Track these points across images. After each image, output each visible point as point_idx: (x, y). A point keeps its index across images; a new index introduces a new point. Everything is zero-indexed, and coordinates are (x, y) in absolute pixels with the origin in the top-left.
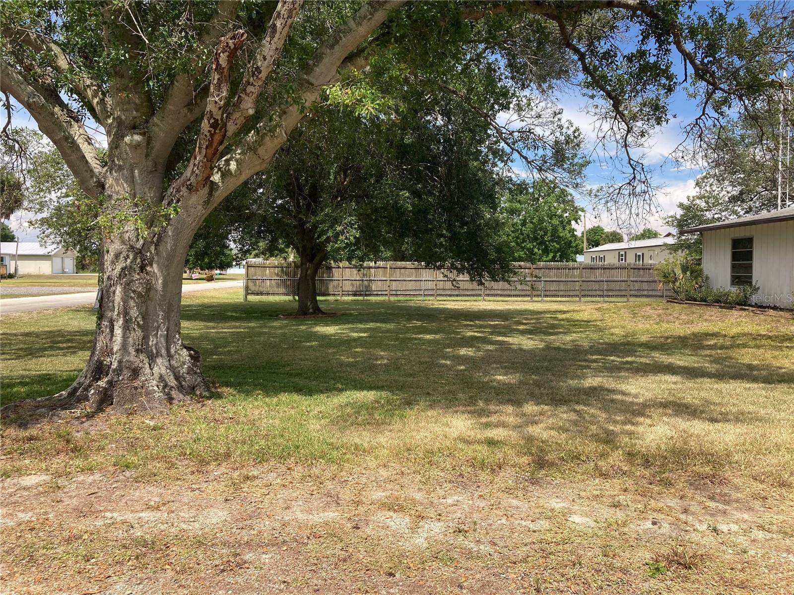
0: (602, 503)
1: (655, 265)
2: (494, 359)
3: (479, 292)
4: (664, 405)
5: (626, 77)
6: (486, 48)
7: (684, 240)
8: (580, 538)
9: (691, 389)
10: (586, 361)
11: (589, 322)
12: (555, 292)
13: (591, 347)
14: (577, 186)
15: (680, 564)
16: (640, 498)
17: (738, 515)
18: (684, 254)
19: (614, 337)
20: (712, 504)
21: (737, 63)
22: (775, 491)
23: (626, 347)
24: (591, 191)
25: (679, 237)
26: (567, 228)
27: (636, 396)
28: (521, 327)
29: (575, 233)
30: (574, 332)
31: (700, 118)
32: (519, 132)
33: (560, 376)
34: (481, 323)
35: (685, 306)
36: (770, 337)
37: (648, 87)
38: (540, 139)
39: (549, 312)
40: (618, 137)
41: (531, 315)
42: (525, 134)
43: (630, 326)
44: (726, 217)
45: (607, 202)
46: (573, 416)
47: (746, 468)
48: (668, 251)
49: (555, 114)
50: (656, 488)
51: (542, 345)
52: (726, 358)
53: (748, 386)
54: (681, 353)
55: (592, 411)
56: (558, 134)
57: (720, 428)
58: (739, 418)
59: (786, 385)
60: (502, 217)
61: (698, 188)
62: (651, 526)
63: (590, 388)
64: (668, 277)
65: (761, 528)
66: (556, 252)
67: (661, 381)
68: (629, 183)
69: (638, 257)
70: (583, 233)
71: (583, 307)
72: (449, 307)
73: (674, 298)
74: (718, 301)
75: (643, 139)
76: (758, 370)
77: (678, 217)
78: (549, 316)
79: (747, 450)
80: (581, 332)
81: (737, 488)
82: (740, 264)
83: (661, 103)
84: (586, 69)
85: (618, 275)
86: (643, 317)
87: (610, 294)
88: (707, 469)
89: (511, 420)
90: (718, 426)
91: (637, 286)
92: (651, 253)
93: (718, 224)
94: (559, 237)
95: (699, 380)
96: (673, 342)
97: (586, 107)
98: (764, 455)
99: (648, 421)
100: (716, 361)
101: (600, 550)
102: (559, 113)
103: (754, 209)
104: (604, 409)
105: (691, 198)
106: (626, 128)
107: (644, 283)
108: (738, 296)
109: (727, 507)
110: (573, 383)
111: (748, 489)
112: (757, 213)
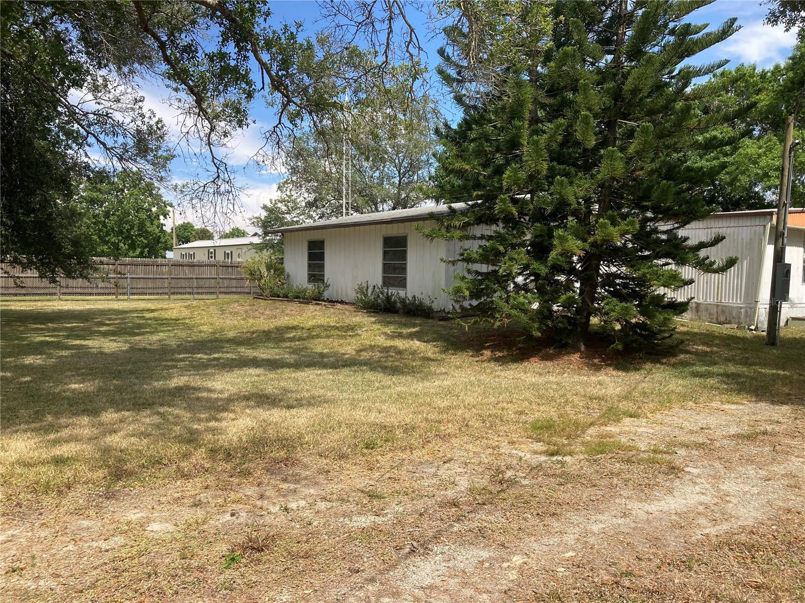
0: (182, 505)
1: (242, 263)
2: (68, 366)
3: (54, 291)
4: (247, 398)
5: (208, 75)
6: (54, 14)
7: (269, 240)
8: (158, 546)
9: (272, 380)
10: (173, 360)
11: (177, 320)
12: (143, 290)
13: (179, 346)
14: (162, 179)
15: (253, 548)
16: (220, 492)
17: (306, 491)
18: (269, 253)
19: (202, 334)
20: (285, 486)
21: (307, 81)
22: (336, 464)
23: (213, 343)
24: (176, 186)
25: (264, 238)
26: (155, 222)
27: (221, 392)
28: (103, 329)
29: (164, 228)
30: (162, 331)
31: (277, 126)
32: (95, 114)
33: (144, 379)
34: (55, 326)
35: (270, 302)
36: (337, 328)
37: (229, 89)
38: (120, 125)
39: (136, 311)
40: (202, 135)
41: (116, 315)
42: (103, 118)
43: (218, 322)
44: (303, 221)
45: (192, 199)
46: (156, 419)
47: (314, 447)
48: (255, 250)
49: (136, 101)
50: (235, 480)
51: (126, 347)
52: (303, 348)
53: (319, 372)
54: (265, 346)
55: (177, 412)
56: (139, 123)
57: (295, 413)
58: (311, 402)
59: (349, 369)
60: (81, 207)
61: (279, 192)
62: (230, 518)
63: (176, 388)
64: (254, 275)
65: (324, 499)
66: (144, 248)
67: (245, 375)
68: (213, 182)
69: (227, 255)
70: (172, 229)
71: (172, 305)
72: (13, 308)
73: (260, 295)
74: (297, 297)
75: (226, 140)
76: (328, 357)
77: (263, 218)
78: (136, 315)
79: (315, 431)
80: (169, 331)
81: (306, 467)
82: (315, 264)
83: (242, 108)
84: (167, 59)
85: (207, 273)
86: (231, 313)
87: (200, 291)
88: (282, 453)
89: (86, 431)
90: (294, 411)
91: (226, 283)
92: (239, 251)
93: (297, 226)
94: (147, 232)
95: (279, 371)
96: (259, 336)
97: (169, 99)
98: (329, 432)
99: (232, 415)
100: (295, 351)
101: (179, 553)
102: (140, 101)
103: (326, 215)
104: (189, 408)
105: (274, 202)
106: (209, 127)
107: (233, 281)
108: (313, 292)
109: (297, 486)
110: (158, 384)
111: (315, 466)
112: (328, 218)
